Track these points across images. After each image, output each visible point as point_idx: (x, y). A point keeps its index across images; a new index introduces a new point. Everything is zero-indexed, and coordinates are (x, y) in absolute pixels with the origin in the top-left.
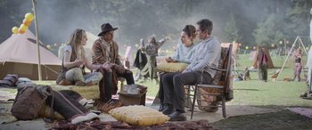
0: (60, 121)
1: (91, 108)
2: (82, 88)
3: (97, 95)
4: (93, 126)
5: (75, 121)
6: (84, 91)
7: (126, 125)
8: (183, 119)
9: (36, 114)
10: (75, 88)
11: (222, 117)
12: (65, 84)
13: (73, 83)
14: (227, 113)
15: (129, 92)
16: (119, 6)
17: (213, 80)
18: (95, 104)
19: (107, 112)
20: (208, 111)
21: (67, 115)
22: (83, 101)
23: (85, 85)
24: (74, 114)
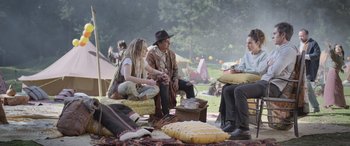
0: (108, 137)
1: (146, 125)
2: (134, 103)
3: (153, 110)
4: (142, 144)
5: (123, 137)
6: (138, 106)
7: (180, 143)
8: (247, 137)
9: (82, 129)
10: (127, 102)
11: (294, 136)
12: (116, 98)
13: (126, 97)
14: (299, 130)
15: (186, 107)
16: (190, 14)
17: (281, 93)
18: (150, 120)
19: (160, 129)
20: (279, 129)
22: (134, 116)
23: (138, 99)
24: (123, 130)
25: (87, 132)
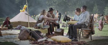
0: (34, 41)
1: (45, 37)
2: (42, 30)
3: (47, 32)
4: (45, 43)
5: (39, 41)
6: (43, 31)
7: (57, 42)
9: (26, 38)
10: (39, 30)
11: (90, 40)
14: (92, 38)
15: (58, 31)
16: (56, 2)
17: (87, 27)
18: (46, 35)
19: (50, 38)
20: (86, 38)
21: (37, 39)
22: (42, 34)
23: (43, 29)
24: (39, 38)
25: (28, 39)
